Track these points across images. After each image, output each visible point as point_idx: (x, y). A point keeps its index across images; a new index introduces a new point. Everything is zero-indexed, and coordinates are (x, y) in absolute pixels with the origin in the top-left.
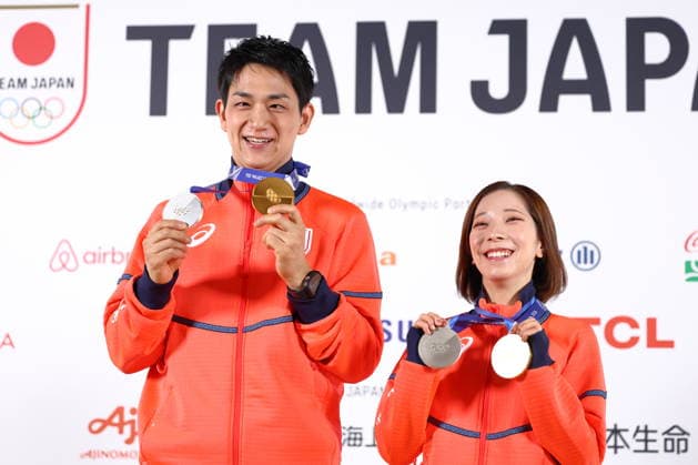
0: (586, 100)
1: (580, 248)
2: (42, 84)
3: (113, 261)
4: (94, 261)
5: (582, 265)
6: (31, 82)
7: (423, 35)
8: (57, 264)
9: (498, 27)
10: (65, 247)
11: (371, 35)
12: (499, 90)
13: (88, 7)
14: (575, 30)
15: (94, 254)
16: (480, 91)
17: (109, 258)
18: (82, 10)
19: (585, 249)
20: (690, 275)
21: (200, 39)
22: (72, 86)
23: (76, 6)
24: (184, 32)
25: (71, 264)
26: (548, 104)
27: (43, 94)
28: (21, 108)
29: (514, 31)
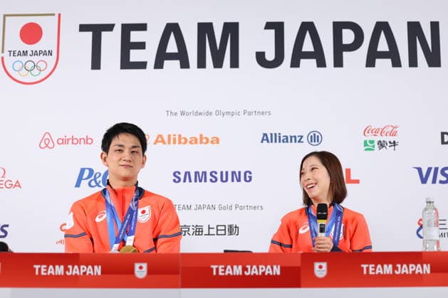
0: (314, 62)
1: (312, 134)
2: (35, 53)
3: (73, 143)
4: (63, 143)
5: (313, 143)
6: (29, 53)
7: (231, 29)
8: (43, 145)
9: (269, 26)
10: (47, 136)
11: (205, 29)
12: (270, 56)
13: (59, 15)
14: (307, 28)
15: (63, 140)
16: (260, 57)
17: (70, 141)
18: (57, 16)
19: (315, 135)
20: (368, 147)
21: (118, 31)
22: (51, 55)
23: (54, 15)
24: (110, 27)
25: (51, 145)
26: (295, 64)
27: (35, 59)
28: (24, 66)
29: (278, 28)
